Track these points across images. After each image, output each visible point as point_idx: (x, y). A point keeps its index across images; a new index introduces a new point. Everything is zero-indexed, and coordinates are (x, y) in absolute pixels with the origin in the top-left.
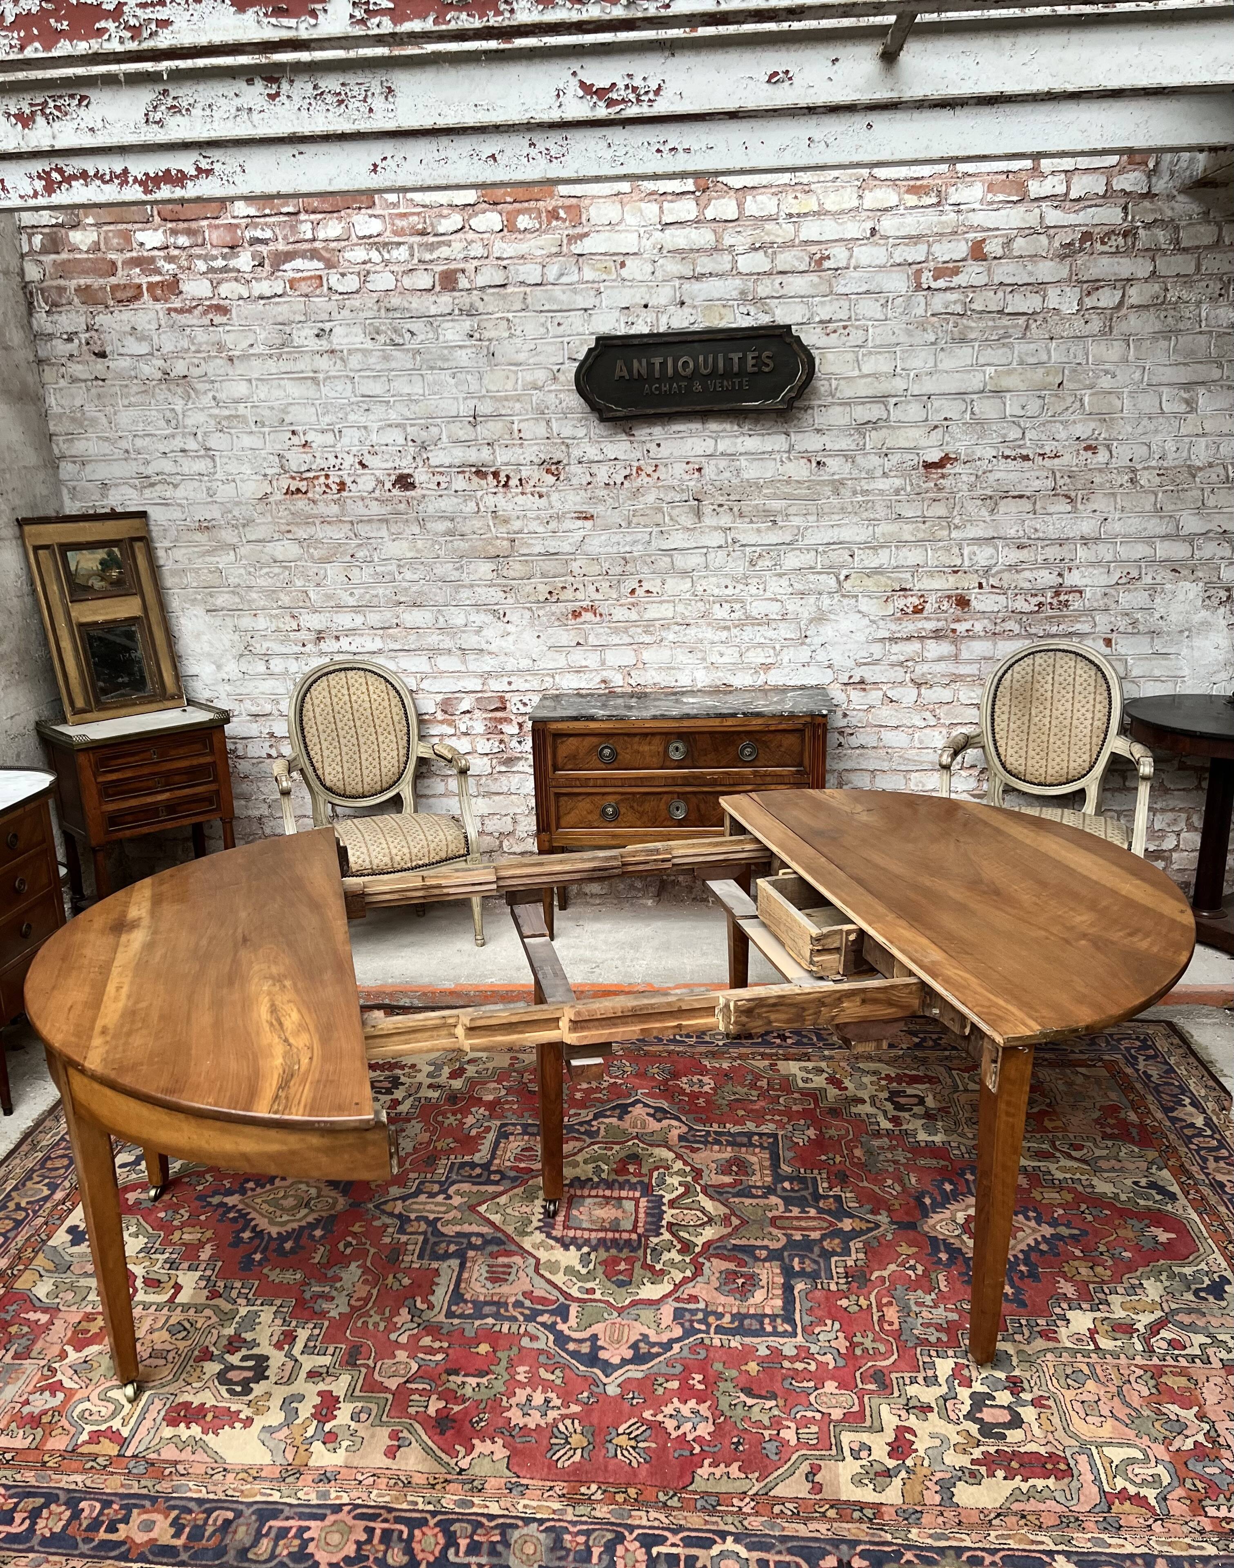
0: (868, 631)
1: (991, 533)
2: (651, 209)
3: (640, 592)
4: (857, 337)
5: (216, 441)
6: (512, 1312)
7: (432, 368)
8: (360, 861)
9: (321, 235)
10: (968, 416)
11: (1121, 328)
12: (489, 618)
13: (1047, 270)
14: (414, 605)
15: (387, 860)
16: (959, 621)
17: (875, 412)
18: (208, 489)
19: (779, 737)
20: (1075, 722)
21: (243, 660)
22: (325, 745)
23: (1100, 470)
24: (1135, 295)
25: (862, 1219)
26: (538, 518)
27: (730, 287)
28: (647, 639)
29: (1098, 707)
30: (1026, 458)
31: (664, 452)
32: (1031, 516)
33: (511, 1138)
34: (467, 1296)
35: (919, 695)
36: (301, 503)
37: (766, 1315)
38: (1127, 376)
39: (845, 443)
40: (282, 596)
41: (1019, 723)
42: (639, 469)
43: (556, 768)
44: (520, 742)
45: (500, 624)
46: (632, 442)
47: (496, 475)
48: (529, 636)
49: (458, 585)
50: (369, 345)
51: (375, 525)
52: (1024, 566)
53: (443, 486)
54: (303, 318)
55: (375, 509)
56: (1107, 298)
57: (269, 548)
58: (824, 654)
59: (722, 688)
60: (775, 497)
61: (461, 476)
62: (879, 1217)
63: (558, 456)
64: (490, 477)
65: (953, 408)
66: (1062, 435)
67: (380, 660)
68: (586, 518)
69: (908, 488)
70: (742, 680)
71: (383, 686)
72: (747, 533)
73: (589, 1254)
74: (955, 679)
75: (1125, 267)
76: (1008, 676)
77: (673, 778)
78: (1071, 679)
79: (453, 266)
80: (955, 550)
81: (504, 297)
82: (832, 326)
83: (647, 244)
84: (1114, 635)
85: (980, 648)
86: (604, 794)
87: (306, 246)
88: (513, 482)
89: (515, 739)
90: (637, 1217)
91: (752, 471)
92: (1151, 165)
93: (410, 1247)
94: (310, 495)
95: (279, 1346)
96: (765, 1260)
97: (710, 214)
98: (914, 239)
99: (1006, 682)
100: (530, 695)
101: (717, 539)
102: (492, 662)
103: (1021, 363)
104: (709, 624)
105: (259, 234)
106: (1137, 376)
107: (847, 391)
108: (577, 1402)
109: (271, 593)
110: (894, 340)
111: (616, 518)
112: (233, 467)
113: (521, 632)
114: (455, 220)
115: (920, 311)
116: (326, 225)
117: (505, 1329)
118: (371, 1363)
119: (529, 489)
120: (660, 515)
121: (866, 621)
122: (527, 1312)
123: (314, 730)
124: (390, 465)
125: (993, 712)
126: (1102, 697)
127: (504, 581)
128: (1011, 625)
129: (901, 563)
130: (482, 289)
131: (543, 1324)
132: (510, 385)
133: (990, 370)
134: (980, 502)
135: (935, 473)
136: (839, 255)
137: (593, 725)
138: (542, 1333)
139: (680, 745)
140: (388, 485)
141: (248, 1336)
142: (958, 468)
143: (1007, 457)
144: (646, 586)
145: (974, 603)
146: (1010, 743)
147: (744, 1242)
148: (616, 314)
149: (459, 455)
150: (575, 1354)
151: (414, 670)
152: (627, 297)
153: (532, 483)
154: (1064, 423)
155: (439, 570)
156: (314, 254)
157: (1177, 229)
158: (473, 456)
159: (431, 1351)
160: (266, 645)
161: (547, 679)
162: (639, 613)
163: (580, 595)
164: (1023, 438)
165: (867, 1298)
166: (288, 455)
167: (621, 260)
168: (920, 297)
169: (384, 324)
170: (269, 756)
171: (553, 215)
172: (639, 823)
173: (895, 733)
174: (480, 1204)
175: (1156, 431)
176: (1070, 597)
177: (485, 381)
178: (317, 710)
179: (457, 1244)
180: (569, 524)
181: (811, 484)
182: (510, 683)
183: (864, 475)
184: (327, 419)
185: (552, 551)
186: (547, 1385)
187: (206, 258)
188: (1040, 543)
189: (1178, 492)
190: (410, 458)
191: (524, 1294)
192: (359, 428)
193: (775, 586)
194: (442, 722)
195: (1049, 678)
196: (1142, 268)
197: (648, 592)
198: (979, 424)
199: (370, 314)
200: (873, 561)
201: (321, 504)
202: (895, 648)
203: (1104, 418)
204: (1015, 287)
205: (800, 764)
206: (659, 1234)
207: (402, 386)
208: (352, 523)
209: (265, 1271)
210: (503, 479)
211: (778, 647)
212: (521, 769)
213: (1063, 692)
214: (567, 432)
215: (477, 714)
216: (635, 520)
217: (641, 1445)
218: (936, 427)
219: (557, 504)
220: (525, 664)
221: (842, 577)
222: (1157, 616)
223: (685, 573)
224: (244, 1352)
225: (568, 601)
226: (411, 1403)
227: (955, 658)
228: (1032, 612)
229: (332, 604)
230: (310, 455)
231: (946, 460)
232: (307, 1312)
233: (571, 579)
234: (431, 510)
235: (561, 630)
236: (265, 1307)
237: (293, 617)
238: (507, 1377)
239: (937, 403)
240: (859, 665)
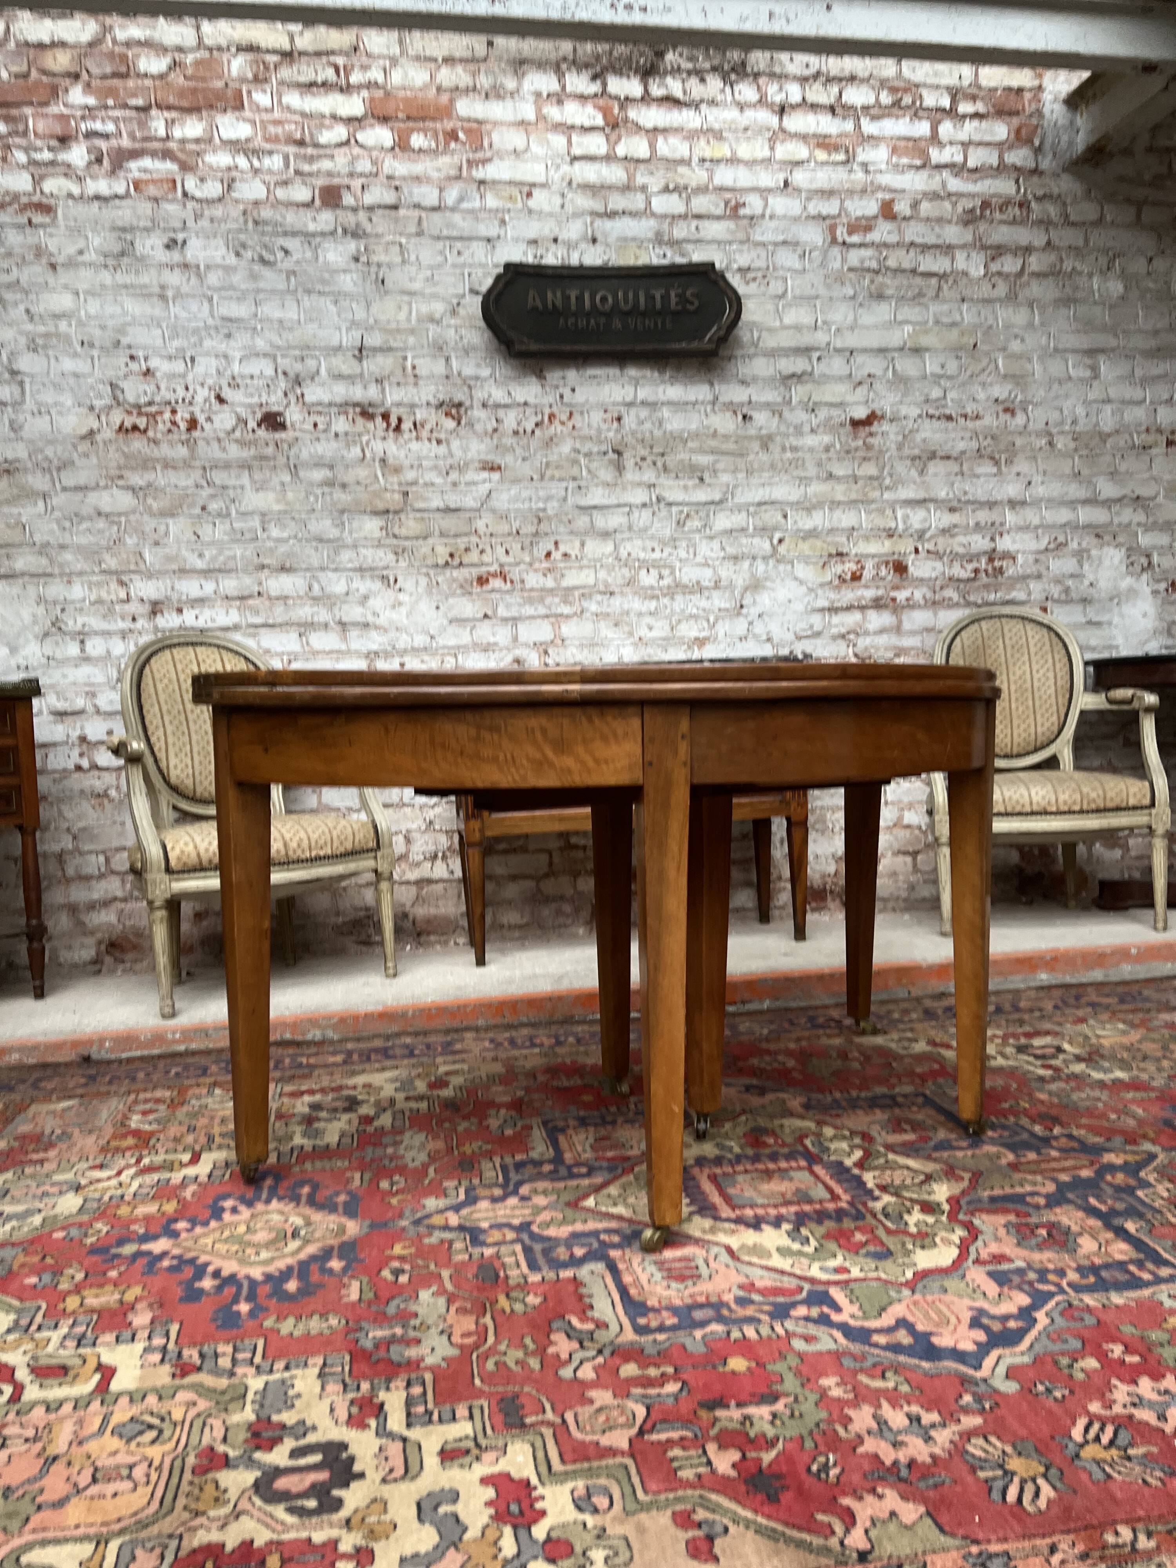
0: (806, 600)
1: (921, 495)
2: (559, 141)
3: (556, 555)
4: (776, 287)
5: (26, 363)
6: (743, 1311)
7: (309, 292)
9: (177, 133)
10: (890, 374)
11: (1024, 294)
12: (377, 585)
13: (953, 234)
14: (283, 569)
16: (898, 588)
17: (799, 365)
18: (11, 423)
20: (1036, 684)
21: (48, 640)
22: (169, 729)
23: (1020, 433)
24: (1035, 263)
25: (1125, 1151)
26: (435, 467)
27: (644, 228)
28: (566, 610)
29: (1058, 665)
30: (949, 418)
31: (579, 398)
32: (959, 477)
33: (570, 1131)
34: (652, 1303)
36: (138, 444)
37: (1123, 1263)
38: (1035, 341)
39: (771, 396)
40: (107, 557)
45: (390, 592)
46: (543, 386)
47: (386, 417)
48: (425, 607)
49: (337, 545)
50: (232, 260)
51: (234, 472)
52: (957, 530)
53: (321, 427)
54: (149, 224)
55: (234, 452)
56: (1010, 264)
57: (93, 498)
58: (761, 626)
60: (701, 451)
61: (343, 417)
62: (1143, 1147)
63: (459, 397)
64: (379, 419)
65: (873, 365)
66: (981, 396)
67: (237, 637)
68: (492, 469)
69: (838, 446)
70: (675, 656)
72: (673, 491)
73: (796, 1230)
75: (1023, 236)
76: (958, 639)
78: (1023, 642)
79: (336, 181)
80: (889, 512)
81: (396, 220)
82: (750, 275)
83: (556, 176)
84: (1049, 605)
85: (919, 618)
87: (156, 145)
88: (406, 425)
90: (826, 1185)
91: (675, 423)
92: (1037, 143)
93: (507, 1260)
94: (151, 433)
95: (356, 1422)
96: (1049, 1206)
97: (621, 151)
98: (827, 194)
99: (957, 649)
101: (639, 496)
102: (380, 639)
103: (937, 322)
104: (635, 593)
105: (98, 126)
106: (1044, 341)
107: (769, 342)
108: (966, 1410)
109: (91, 553)
110: (813, 292)
111: (527, 470)
112: (48, 397)
113: (417, 602)
114: (340, 132)
115: (837, 265)
116: (182, 125)
117: (752, 1335)
118: (551, 1417)
119: (425, 434)
120: (576, 468)
121: (804, 589)
122: (767, 1308)
123: (155, 710)
124: (255, 400)
126: (1060, 655)
127: (395, 541)
128: (951, 593)
129: (835, 525)
130: (371, 209)
131: (808, 1319)
132: (402, 316)
133: (908, 329)
134: (909, 463)
135: (863, 432)
136: (754, 204)
138: (817, 1331)
140: (252, 424)
141: (286, 1418)
142: (885, 427)
143: (932, 417)
145: (911, 569)
147: (999, 1192)
148: (523, 246)
149: (341, 392)
150: (895, 1349)
151: (279, 649)
152: (533, 229)
154: (984, 385)
155: (315, 527)
156: (167, 154)
157: (1064, 204)
158: (358, 393)
159: (650, 1382)
160: (80, 621)
161: (448, 658)
162: (555, 580)
163: (487, 558)
164: (944, 398)
166: (123, 384)
167: (528, 189)
168: (836, 251)
169: (252, 239)
170: (79, 768)
171: (452, 135)
174: (581, 1199)
175: (1067, 396)
176: (1004, 564)
177: (374, 309)
178: (160, 687)
179: (584, 1245)
180: (471, 475)
181: (739, 439)
182: (402, 664)
183: (792, 430)
184: (176, 343)
185: (453, 505)
187: (26, 150)
188: (970, 507)
189: (1092, 457)
190: (280, 394)
191: (741, 1287)
192: (216, 356)
193: (708, 549)
195: (1000, 643)
196: (1039, 239)
197: (565, 555)
198: (901, 381)
199: (235, 226)
200: (807, 523)
201: (164, 445)
202: (836, 619)
203: (1018, 379)
204: (925, 248)
206: (876, 1198)
207: (271, 310)
208: (204, 468)
209: (269, 1323)
210: (394, 422)
211: (712, 618)
213: (1017, 655)
214: (469, 370)
216: (548, 473)
217: (1134, 1451)
218: (860, 383)
219: (458, 453)
220: (420, 640)
221: (775, 541)
222: (1086, 582)
223: (606, 535)
224: (289, 1443)
225: (472, 565)
226: (675, 1464)
227: (898, 629)
228: (969, 580)
229: (175, 567)
230: (153, 387)
231: (871, 419)
232: (381, 1366)
233: (474, 539)
234: (305, 455)
235: (464, 600)
236: (298, 1372)
237: (122, 583)
238: (813, 1397)
239: (860, 359)
240: (799, 638)
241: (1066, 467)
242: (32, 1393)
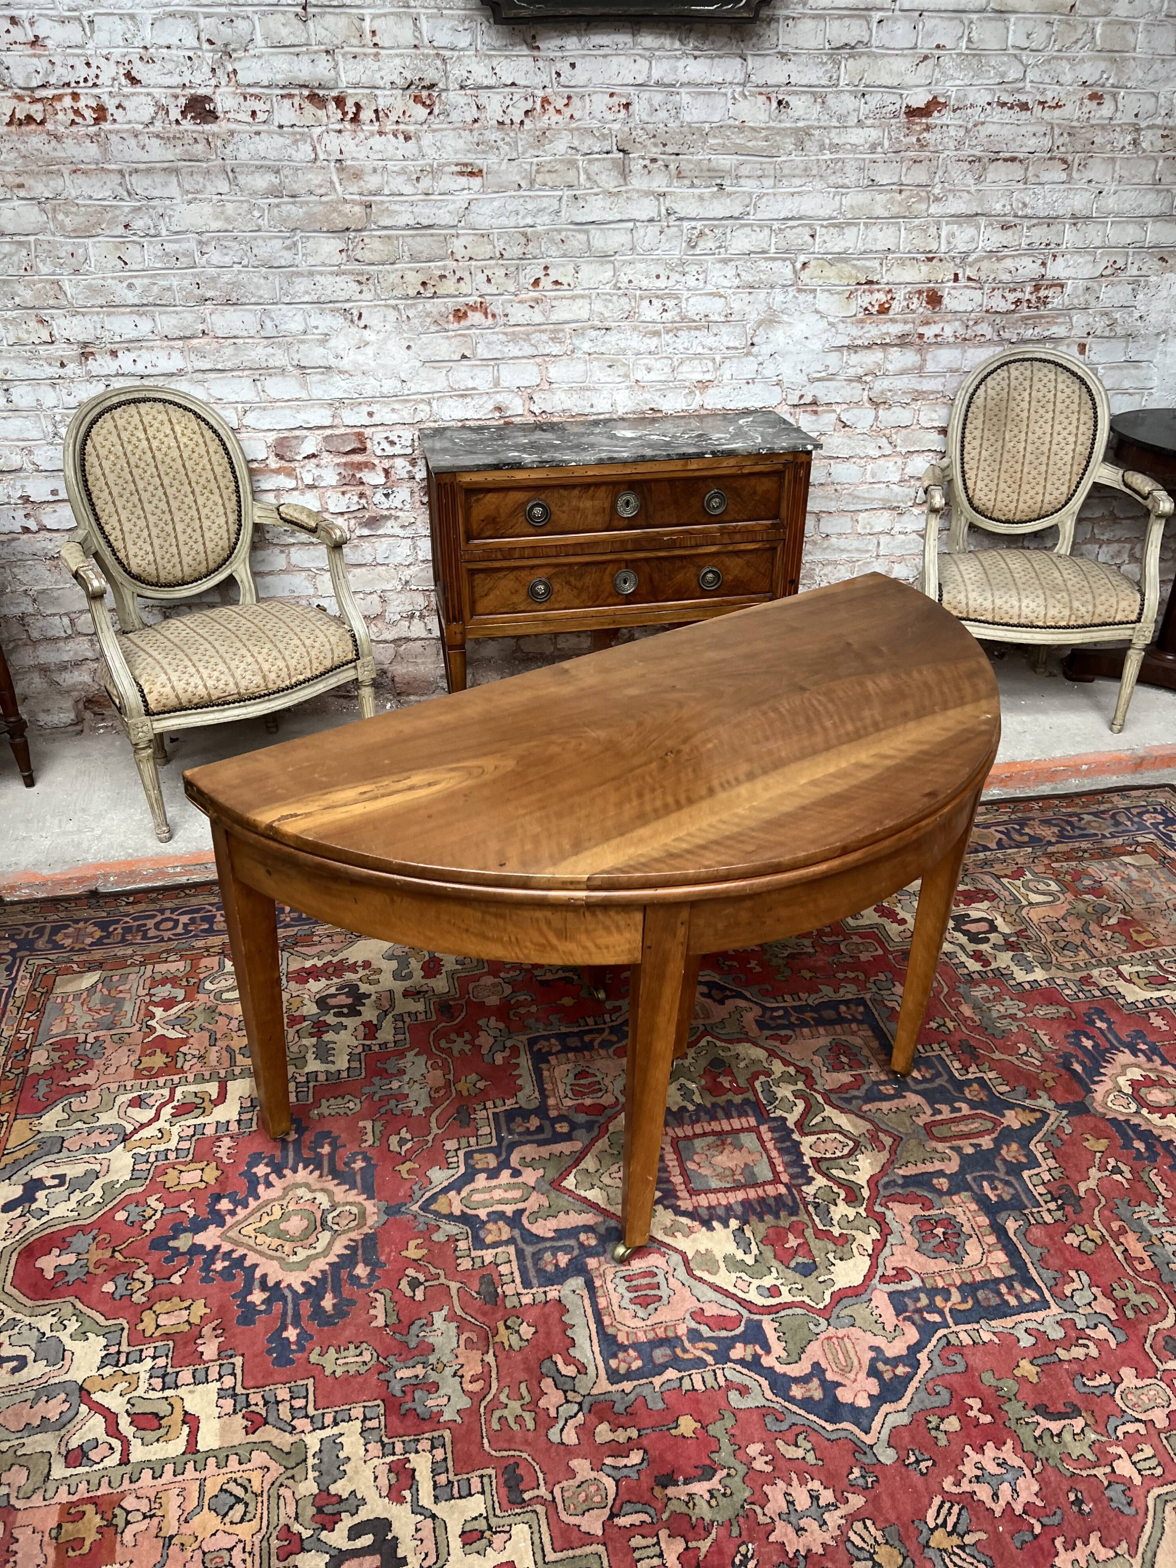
0: (824, 336)
1: (974, 208)
3: (546, 283)
6: (695, 1351)
8: (221, 685)
10: (963, 44)
12: (339, 322)
14: (228, 303)
15: (258, 679)
16: (928, 323)
17: (854, 31)
19: (753, 481)
20: (1054, 448)
22: (124, 514)
23: (1103, 127)
25: (1024, 1108)
26: (403, 172)
28: (555, 349)
29: (1082, 428)
30: (1024, 107)
31: (580, 76)
32: (1021, 186)
33: (553, 1060)
34: (622, 1338)
35: (876, 418)
36: (35, 140)
37: (997, 1281)
39: (813, 75)
40: (20, 289)
41: (991, 449)
42: (545, 101)
43: (469, 537)
44: (387, 495)
45: (354, 329)
46: (536, 60)
47: (340, 101)
48: (395, 348)
49: (291, 273)
51: (159, 178)
52: (1006, 252)
53: (261, 117)
55: (157, 151)
58: (772, 367)
59: (650, 414)
60: (725, 150)
61: (287, 102)
62: (1040, 1102)
63: (431, 75)
64: (332, 106)
65: (946, 31)
66: (1067, 78)
67: (183, 386)
68: (472, 174)
69: (886, 144)
70: (673, 403)
71: (194, 424)
72: (686, 201)
73: (741, 1230)
74: (918, 396)
76: (981, 392)
77: (623, 541)
78: (1051, 396)
80: (933, 231)
84: (1089, 341)
85: (946, 357)
86: (532, 567)
88: (367, 115)
89: (381, 491)
90: (770, 1158)
91: (695, 111)
93: (504, 1269)
94: (49, 126)
95: (395, 1495)
96: (950, 1193)
99: (979, 401)
100: (399, 431)
101: (646, 209)
102: (344, 385)
104: (635, 329)
108: (853, 1487)
109: (2, 285)
111: (514, 174)
113: (385, 341)
117: (699, 1386)
118: (543, 1491)
119: (389, 127)
120: (572, 173)
121: (824, 324)
122: (713, 1346)
123: (105, 495)
124: (176, 80)
125: (963, 437)
126: (1086, 418)
127: (357, 267)
128: (984, 328)
129: (869, 247)
131: (742, 1362)
134: (966, 166)
135: (919, 123)
137: (520, 475)
138: (748, 1378)
139: (632, 498)
140: (175, 114)
141: (340, 1488)
142: (947, 118)
143: (1004, 104)
144: (554, 274)
145: (946, 300)
146: (981, 474)
147: (911, 1170)
149: (283, 67)
150: (807, 1404)
151: (233, 398)
153: (393, 117)
154: (1071, 60)
155: (263, 250)
158: (305, 70)
159: (620, 1450)
161: (421, 406)
162: (543, 312)
163: (464, 288)
164: (1023, 79)
165: (1095, 1228)
166: (7, 59)
170: (26, 530)
172: (577, 602)
173: (847, 465)
174: (564, 1176)
176: (1050, 293)
178: (106, 464)
179: (566, 1250)
180: (448, 182)
181: (771, 133)
182: (370, 414)
183: (834, 123)
185: (425, 222)
186: (804, 1472)
188: (1026, 223)
190: (206, 69)
191: (693, 1315)
192: (121, 17)
193: (719, 276)
194: (278, 471)
195: (1026, 395)
197: (556, 283)
198: (975, 56)
200: (837, 242)
201: (69, 141)
202: (854, 359)
203: (1115, 55)
205: (776, 517)
206: (810, 1180)
208: (121, 172)
209: (314, 1358)
211: (718, 358)
212: (390, 531)
213: (1041, 411)
214: (443, 38)
215: (326, 458)
216: (540, 179)
217: (969, 1539)
218: (926, 58)
219: (431, 152)
220: (390, 386)
221: (799, 265)
222: (1137, 315)
223: (605, 257)
224: (347, 1521)
225: (448, 296)
226: (637, 1555)
227: (920, 371)
228: (1008, 312)
229: (101, 301)
230: (45, 60)
231: (933, 106)
232: (409, 1421)
233: (452, 264)
234: (243, 155)
235: (438, 338)
236: (343, 1427)
237: (42, 321)
238: (742, 1469)
239: (930, 23)
240: (812, 381)
241: (1146, 172)
242: (138, 1453)
